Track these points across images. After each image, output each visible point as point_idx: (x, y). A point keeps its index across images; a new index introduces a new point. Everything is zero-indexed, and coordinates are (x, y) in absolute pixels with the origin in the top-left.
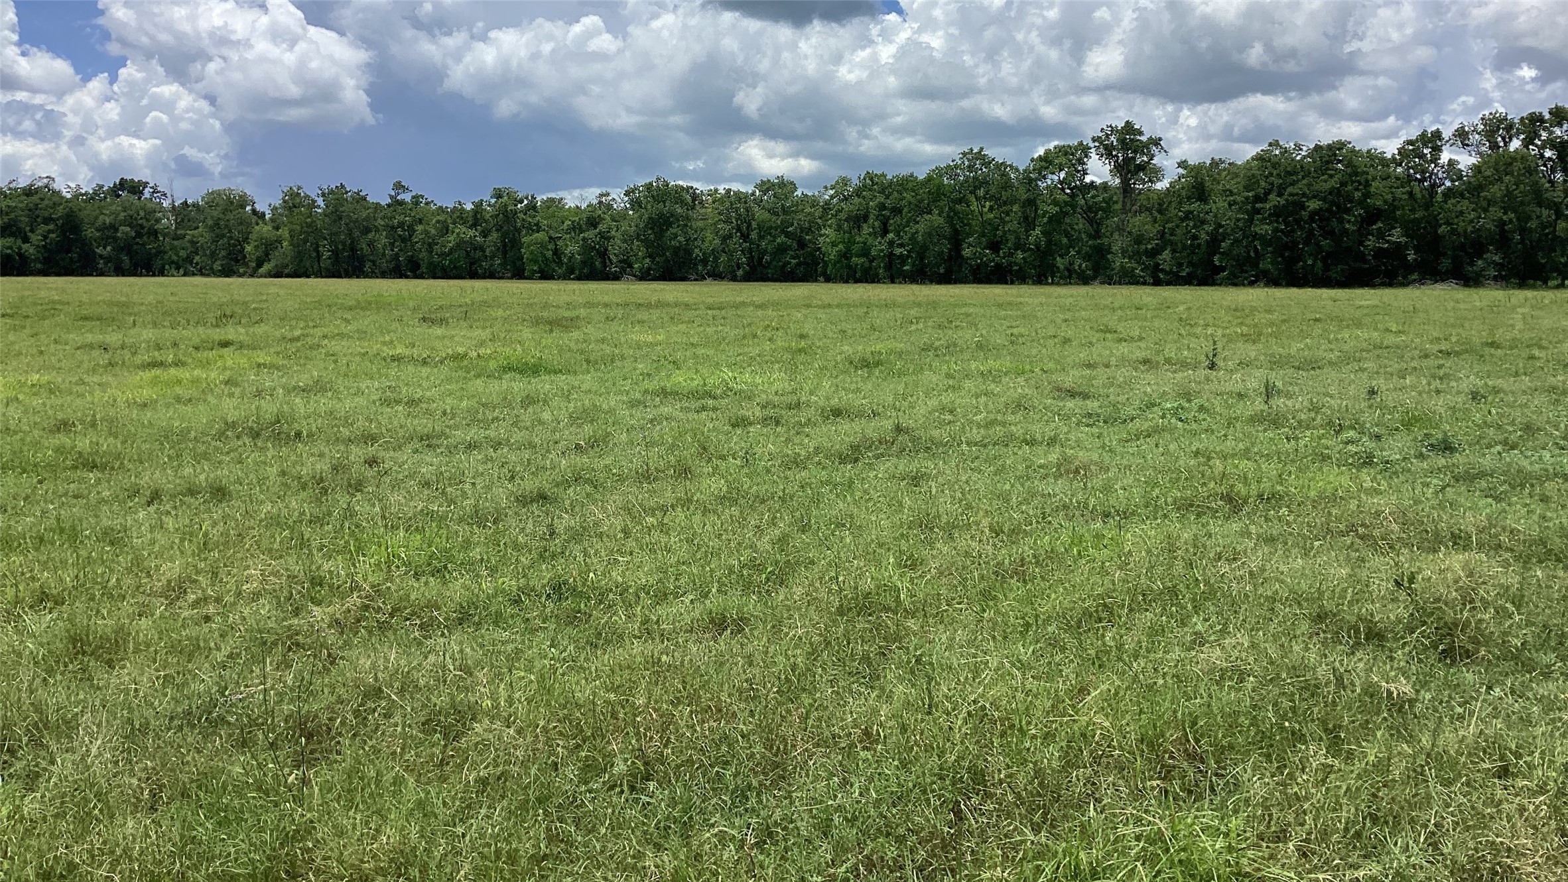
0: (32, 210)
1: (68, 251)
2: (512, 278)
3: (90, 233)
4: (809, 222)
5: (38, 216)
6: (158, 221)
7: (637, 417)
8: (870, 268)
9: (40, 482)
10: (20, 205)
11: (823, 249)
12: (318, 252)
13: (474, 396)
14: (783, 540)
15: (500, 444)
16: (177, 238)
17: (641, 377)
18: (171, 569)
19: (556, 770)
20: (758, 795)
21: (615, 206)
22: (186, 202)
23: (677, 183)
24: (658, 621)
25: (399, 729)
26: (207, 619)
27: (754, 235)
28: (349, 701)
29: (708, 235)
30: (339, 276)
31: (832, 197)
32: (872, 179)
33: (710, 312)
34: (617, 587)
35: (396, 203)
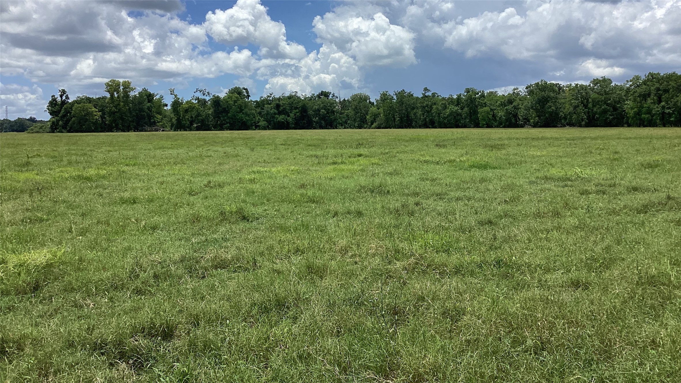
0: (291, 104)
1: (303, 120)
2: (474, 127)
3: (311, 112)
4: (619, 98)
5: (293, 107)
6: (335, 107)
7: (533, 189)
8: (652, 120)
9: (295, 207)
10: (287, 103)
11: (626, 111)
12: (394, 118)
13: (458, 178)
14: (608, 249)
15: (470, 198)
16: (341, 114)
17: (535, 171)
18: (343, 242)
19: (501, 341)
20: (597, 364)
21: (521, 94)
22: (345, 99)
23: (551, 82)
24: (546, 281)
25: (432, 315)
26: (356, 263)
27: (590, 105)
28: (412, 301)
29: (567, 106)
30: (402, 128)
31: (631, 86)
32: (652, 76)
33: (569, 142)
34: (526, 264)
35: (425, 96)
